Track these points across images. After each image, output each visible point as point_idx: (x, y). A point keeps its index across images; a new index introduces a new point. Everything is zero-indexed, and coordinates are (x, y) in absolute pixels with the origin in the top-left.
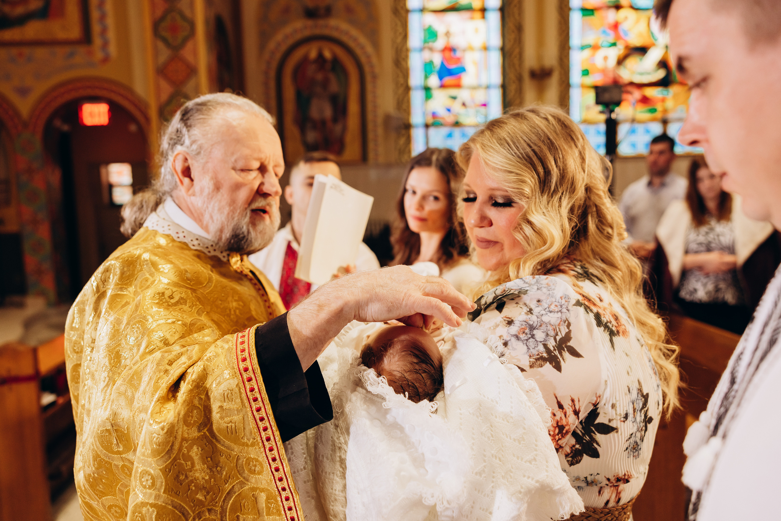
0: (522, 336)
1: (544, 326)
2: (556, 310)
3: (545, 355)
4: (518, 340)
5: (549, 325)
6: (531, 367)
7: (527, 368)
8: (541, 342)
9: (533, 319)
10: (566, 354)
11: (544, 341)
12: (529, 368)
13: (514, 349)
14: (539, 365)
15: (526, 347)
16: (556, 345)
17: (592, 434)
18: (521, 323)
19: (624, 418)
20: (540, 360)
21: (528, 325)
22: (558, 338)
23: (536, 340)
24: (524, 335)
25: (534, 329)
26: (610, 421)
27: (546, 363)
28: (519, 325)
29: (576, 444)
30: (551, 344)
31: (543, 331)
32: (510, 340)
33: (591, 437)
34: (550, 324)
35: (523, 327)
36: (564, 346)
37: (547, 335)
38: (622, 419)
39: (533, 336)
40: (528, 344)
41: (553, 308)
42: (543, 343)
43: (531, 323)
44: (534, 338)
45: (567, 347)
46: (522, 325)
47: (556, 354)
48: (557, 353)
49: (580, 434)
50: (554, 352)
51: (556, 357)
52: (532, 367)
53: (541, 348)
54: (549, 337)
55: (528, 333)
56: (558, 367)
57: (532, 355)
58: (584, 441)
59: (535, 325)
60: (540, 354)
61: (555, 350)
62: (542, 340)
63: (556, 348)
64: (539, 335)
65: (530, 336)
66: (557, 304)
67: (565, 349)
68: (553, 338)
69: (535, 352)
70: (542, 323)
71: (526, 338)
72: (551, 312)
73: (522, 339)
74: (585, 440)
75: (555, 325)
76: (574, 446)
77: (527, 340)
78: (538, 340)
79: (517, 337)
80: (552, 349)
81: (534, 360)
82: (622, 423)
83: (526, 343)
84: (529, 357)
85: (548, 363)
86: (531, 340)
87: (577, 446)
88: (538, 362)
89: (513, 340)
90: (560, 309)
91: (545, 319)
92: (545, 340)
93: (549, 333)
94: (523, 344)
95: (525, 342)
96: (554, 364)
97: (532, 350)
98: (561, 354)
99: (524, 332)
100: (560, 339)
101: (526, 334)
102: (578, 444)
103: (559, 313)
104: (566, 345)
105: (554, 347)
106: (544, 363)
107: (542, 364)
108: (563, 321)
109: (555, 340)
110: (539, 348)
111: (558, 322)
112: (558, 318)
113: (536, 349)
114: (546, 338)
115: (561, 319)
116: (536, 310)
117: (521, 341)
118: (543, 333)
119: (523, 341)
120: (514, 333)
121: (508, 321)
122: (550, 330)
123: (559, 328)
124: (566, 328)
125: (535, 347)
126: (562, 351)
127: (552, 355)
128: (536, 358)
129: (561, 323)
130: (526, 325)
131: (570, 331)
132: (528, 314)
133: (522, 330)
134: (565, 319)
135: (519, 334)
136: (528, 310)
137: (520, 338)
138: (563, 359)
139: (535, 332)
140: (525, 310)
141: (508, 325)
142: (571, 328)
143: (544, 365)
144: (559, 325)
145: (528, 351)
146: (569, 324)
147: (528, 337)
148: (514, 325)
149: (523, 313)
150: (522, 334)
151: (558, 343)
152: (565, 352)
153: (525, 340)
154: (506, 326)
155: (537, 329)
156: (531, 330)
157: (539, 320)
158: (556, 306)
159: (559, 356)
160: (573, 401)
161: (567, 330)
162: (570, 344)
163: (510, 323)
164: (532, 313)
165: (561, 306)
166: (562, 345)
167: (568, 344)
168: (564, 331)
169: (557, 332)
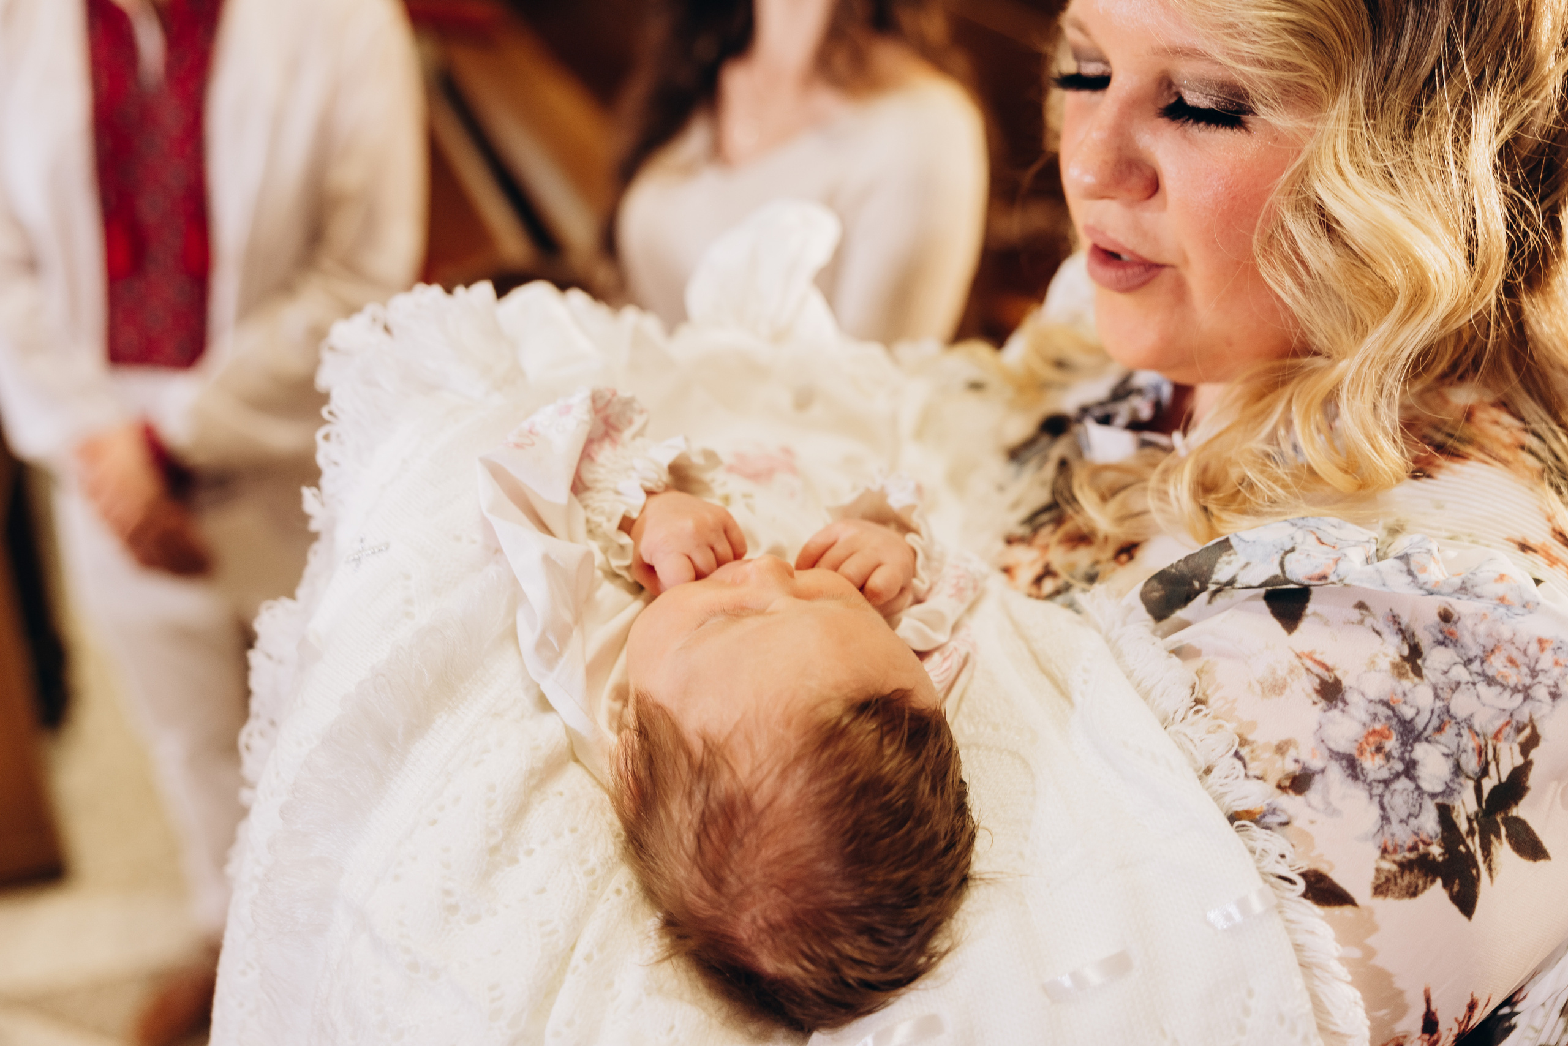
0: (1372, 765)
1: (1450, 732)
2: (1512, 682)
3: (1436, 850)
4: (1355, 777)
5: (1466, 732)
6: (1382, 888)
7: (1362, 893)
8: (1433, 796)
9: (1418, 700)
10: (1503, 850)
11: (1443, 793)
12: (1369, 893)
14: (1409, 887)
15: (1375, 812)
16: (1476, 814)
18: (1371, 707)
20: (1415, 870)
21: (1394, 722)
22: (1487, 786)
23: (1418, 788)
24: (1379, 760)
25: (1417, 739)
27: (1433, 881)
28: (1366, 718)
30: (1466, 805)
31: (1446, 751)
32: (1322, 771)
34: (1470, 728)
35: (1378, 726)
36: (1499, 819)
37: (1458, 769)
39: (1410, 769)
40: (1386, 800)
41: (1498, 664)
42: (1439, 800)
43: (1408, 713)
44: (1412, 778)
45: (1507, 822)
46: (1375, 717)
47: (1472, 848)
48: (1474, 844)
50: (1469, 841)
51: (1470, 856)
52: (1383, 894)
53: (1429, 823)
54: (1462, 779)
55: (1396, 754)
56: (1467, 901)
57: (1390, 849)
59: (1420, 724)
60: (1421, 847)
61: (1471, 832)
62: (1439, 788)
63: (1475, 825)
64: (1432, 766)
65: (1399, 767)
66: (1515, 654)
67: (1503, 831)
68: (1470, 786)
69: (1403, 835)
70: (1447, 718)
71: (1385, 774)
72: (1489, 680)
73: (1371, 776)
75: (1485, 736)
77: (1387, 783)
78: (1426, 786)
79: (1352, 766)
80: (1464, 827)
81: (1394, 867)
83: (1381, 796)
84: (1378, 854)
85: (1439, 882)
86: (1403, 783)
88: (1408, 877)
89: (1336, 772)
91: (1461, 704)
92: (1449, 791)
93: (1463, 760)
94: (1371, 797)
95: (1378, 789)
96: (1456, 888)
97: (1396, 827)
98: (1486, 846)
99: (1379, 749)
100: (1494, 792)
103: (1519, 697)
104: (1506, 814)
105: (1469, 820)
106: (1425, 883)
107: (1417, 887)
108: (1514, 723)
109: (1478, 790)
110: (1422, 818)
111: (1499, 723)
112: (1504, 710)
113: (1413, 822)
114: (1452, 780)
115: (1511, 715)
116: (1436, 659)
117: (1364, 781)
118: (1443, 759)
119: (1370, 784)
120: (1344, 745)
121: (1323, 682)
122: (1465, 751)
123: (1495, 749)
124: (1517, 749)
125: (1410, 815)
126: (1493, 838)
127: (1460, 852)
128: (1404, 860)
129: (1508, 729)
130: (1388, 718)
131: (1528, 765)
132: (1401, 675)
133: (1371, 739)
134: (1523, 717)
135: (1362, 753)
136: (1406, 651)
137: (1362, 769)
138: (1490, 869)
139: (1421, 751)
140: (1393, 648)
141: (1323, 704)
142: (1534, 754)
143: (1425, 888)
144: (1496, 737)
145: (1382, 826)
146: (1533, 741)
147: (1394, 771)
148: (1343, 711)
149: (1385, 664)
150: (1373, 755)
151: (1484, 805)
152: (1501, 843)
153: (1379, 782)
154: (1315, 703)
155: (1427, 740)
156: (1404, 744)
157: (1438, 703)
158: (1512, 660)
159: (1479, 856)
160: (1472, 1006)
161: (1520, 760)
162: (1521, 811)
163: (1331, 692)
164: (1417, 671)
165: (1533, 673)
166: (1495, 814)
167: (1515, 812)
168: (1508, 759)
169: (1488, 763)
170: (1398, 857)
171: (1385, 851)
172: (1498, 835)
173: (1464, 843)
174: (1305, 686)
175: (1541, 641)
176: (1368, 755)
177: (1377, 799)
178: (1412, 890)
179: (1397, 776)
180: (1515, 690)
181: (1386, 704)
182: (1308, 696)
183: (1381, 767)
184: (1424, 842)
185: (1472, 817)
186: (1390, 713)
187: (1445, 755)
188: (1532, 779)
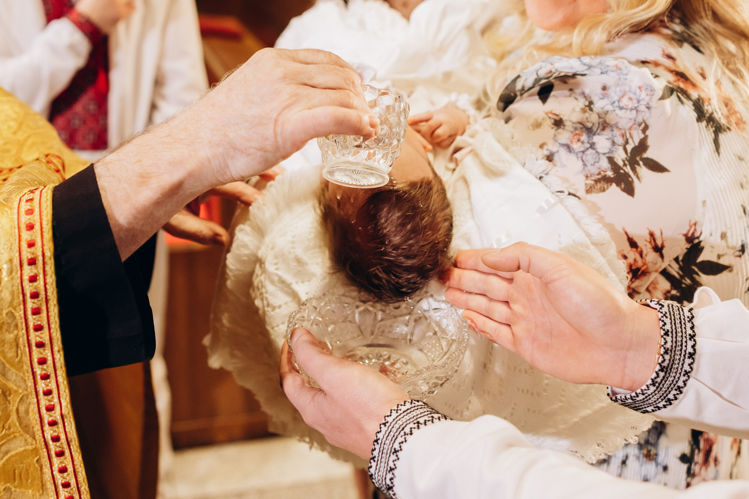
0: (577, 146)
1: (608, 130)
2: (630, 106)
3: (610, 174)
4: (570, 152)
5: (615, 129)
6: (589, 190)
7: (581, 193)
8: (604, 154)
9: (593, 120)
10: (643, 170)
11: (609, 153)
12: (584, 193)
13: (563, 166)
14: (600, 188)
15: (580, 163)
16: (626, 158)
17: (695, 276)
18: (575, 125)
19: (740, 251)
20: (602, 182)
21: (584, 129)
22: (629, 148)
23: (597, 152)
24: (579, 144)
25: (594, 134)
26: (719, 257)
27: (611, 185)
28: (572, 129)
29: (671, 289)
30: (620, 157)
31: (607, 137)
32: (557, 152)
33: (693, 280)
34: (617, 127)
35: (577, 132)
36: (638, 159)
37: (614, 143)
38: (738, 253)
39: (592, 146)
40: (584, 158)
41: (625, 102)
42: (607, 155)
43: (589, 125)
44: (594, 149)
45: (642, 159)
46: (576, 129)
47: (627, 171)
48: (628, 169)
49: (677, 276)
50: (625, 168)
51: (627, 175)
52: (589, 192)
53: (605, 164)
54: (616, 146)
55: (586, 141)
56: (630, 190)
57: (589, 175)
58: (683, 286)
59: (595, 129)
60: (602, 173)
61: (625, 165)
62: (606, 151)
63: (626, 162)
64: (602, 143)
65: (588, 145)
66: (631, 95)
67: (641, 163)
68: (621, 149)
69: (594, 170)
70: (605, 125)
71: (582, 149)
72: (621, 108)
73: (577, 151)
74: (684, 284)
75: (624, 129)
76: (669, 292)
77: (583, 152)
78: (600, 151)
79: (568, 148)
80: (621, 164)
81: (593, 182)
82: (738, 259)
83: (582, 157)
84: (584, 178)
85: (614, 185)
86: (590, 151)
88: (599, 185)
89: (563, 152)
90: (636, 105)
92: (611, 151)
93: (616, 140)
94: (578, 158)
95: (580, 155)
96: (623, 186)
97: (589, 167)
98: (634, 170)
99: (579, 140)
100: (633, 149)
101: (583, 143)
102: (675, 289)
103: (634, 112)
104: (641, 157)
105: (624, 161)
106: (608, 186)
107: (604, 188)
108: (637, 123)
109: (625, 150)
110: (601, 163)
111: (630, 125)
112: (631, 119)
113: (597, 164)
114: (612, 147)
115: (635, 120)
116: (599, 104)
117: (574, 153)
118: (606, 141)
119: (577, 154)
120: (564, 141)
121: (555, 120)
122: (615, 136)
123: (630, 134)
124: (640, 132)
125: (595, 162)
126: (636, 166)
127: (621, 173)
128: (596, 179)
129: (635, 126)
130: (581, 128)
131: (646, 137)
132: (585, 112)
133: (575, 137)
134: (640, 119)
135: (572, 142)
136: (587, 103)
137: (573, 149)
139: (596, 139)
140: (582, 103)
141: (555, 128)
142: (647, 133)
143: (608, 188)
144: (630, 129)
145: (584, 168)
146: (646, 128)
147: (586, 148)
148: (563, 129)
149: (578, 109)
150: (576, 143)
151: (629, 155)
152: (641, 167)
153: (580, 152)
154: (552, 128)
155: (598, 134)
156: (589, 137)
157: (601, 120)
158: (630, 99)
159: (631, 173)
160: (652, 235)
161: (642, 136)
162: (648, 154)
163: (558, 123)
164: (591, 110)
165: (639, 101)
166: (635, 157)
167: (645, 155)
168: (637, 137)
169: (627, 139)
170: (593, 178)
171: (587, 177)
172: (639, 165)
173: (622, 169)
174: (549, 123)
175: (639, 88)
176: (574, 143)
177: (580, 159)
178: (602, 189)
179: (587, 149)
180: (632, 109)
181: (580, 123)
182: (550, 126)
183: (580, 147)
184: (603, 171)
185: (624, 159)
186: (581, 126)
187: (608, 139)
188: (650, 142)
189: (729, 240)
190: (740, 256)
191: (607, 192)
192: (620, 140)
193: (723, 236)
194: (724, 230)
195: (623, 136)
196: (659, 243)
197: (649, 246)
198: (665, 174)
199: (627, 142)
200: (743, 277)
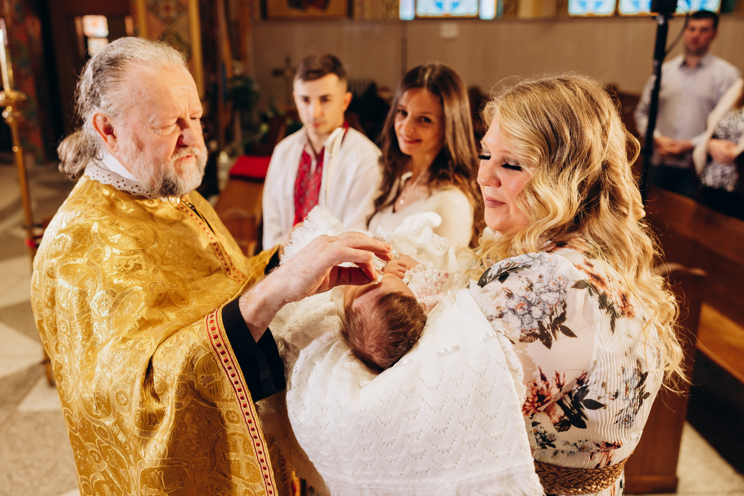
0: (520, 311)
1: (541, 304)
3: (538, 332)
4: (515, 314)
5: (546, 304)
8: (536, 319)
9: (532, 297)
10: (559, 334)
11: (539, 318)
12: (518, 341)
13: (508, 322)
14: (530, 340)
15: (520, 322)
16: (550, 324)
17: (581, 408)
18: (520, 298)
19: (614, 396)
20: (531, 336)
21: (526, 301)
22: (554, 317)
23: (532, 317)
24: (521, 310)
25: (532, 305)
26: (599, 398)
27: (537, 339)
28: (518, 300)
29: (564, 416)
30: (546, 322)
31: (541, 308)
32: (506, 313)
33: (579, 411)
34: (548, 303)
35: (521, 302)
37: (544, 313)
39: (530, 312)
41: (551, 285)
42: (538, 320)
43: (530, 299)
44: (531, 315)
45: (561, 326)
46: (521, 300)
48: (550, 331)
49: (570, 408)
50: (548, 330)
51: (549, 334)
52: (522, 341)
53: (535, 325)
54: (545, 315)
55: (526, 309)
56: (548, 345)
57: (524, 331)
59: (533, 302)
60: (533, 331)
61: (548, 328)
64: (536, 312)
65: (527, 312)
67: (559, 329)
68: (548, 317)
69: (528, 328)
70: (540, 301)
71: (523, 313)
72: (550, 291)
73: (519, 314)
74: (574, 413)
75: (552, 305)
76: (562, 417)
77: (523, 315)
78: (534, 316)
79: (514, 311)
80: (546, 327)
81: (525, 335)
82: (612, 401)
83: (522, 318)
85: (539, 339)
86: (528, 315)
87: (566, 418)
88: (529, 338)
89: (510, 313)
90: (558, 289)
91: (544, 297)
92: (541, 318)
93: (546, 311)
95: (521, 317)
96: (544, 341)
97: (525, 326)
98: (554, 332)
99: (521, 308)
100: (556, 319)
101: (524, 309)
102: (567, 416)
103: (558, 293)
104: (560, 324)
105: (548, 325)
106: (535, 339)
107: (532, 340)
109: (551, 318)
110: (533, 324)
111: (556, 302)
112: (556, 298)
113: (530, 325)
114: (542, 316)
115: (558, 300)
116: (536, 286)
117: (517, 315)
118: (540, 310)
119: (519, 316)
120: (512, 307)
121: (508, 293)
122: (546, 309)
123: (555, 308)
124: (562, 308)
125: (530, 323)
126: (556, 330)
127: (545, 332)
128: (528, 334)
129: (559, 303)
130: (524, 301)
131: (565, 312)
132: (527, 291)
133: (520, 305)
134: (561, 299)
135: (517, 308)
136: (529, 285)
137: (517, 312)
138: (555, 337)
139: (533, 308)
140: (526, 284)
141: (508, 298)
142: (566, 309)
144: (556, 305)
145: (522, 325)
146: (565, 306)
147: (525, 313)
148: (513, 299)
149: (523, 288)
151: (552, 322)
152: (559, 331)
153: (521, 315)
154: (506, 298)
155: (535, 306)
156: (528, 306)
157: (537, 297)
158: (554, 283)
159: (551, 334)
160: (557, 375)
161: (563, 311)
162: (565, 324)
163: (510, 295)
164: (532, 290)
165: (560, 286)
166: (557, 324)
167: (563, 324)
168: (560, 311)
169: (553, 312)
170: (526, 333)
171: (522, 331)
172: (558, 329)
173: (546, 330)
174: (504, 294)
175: (559, 278)
176: (519, 309)
177: (520, 319)
180: (556, 291)
181: (524, 297)
182: (504, 297)
184: (533, 329)
186: (525, 299)
188: (567, 316)
189: (608, 388)
190: (613, 399)
191: (533, 343)
192: (548, 312)
193: (604, 385)
194: (605, 381)
195: (551, 310)
196: (561, 382)
197: (554, 382)
198: (574, 338)
199: (553, 314)
200: (613, 413)
